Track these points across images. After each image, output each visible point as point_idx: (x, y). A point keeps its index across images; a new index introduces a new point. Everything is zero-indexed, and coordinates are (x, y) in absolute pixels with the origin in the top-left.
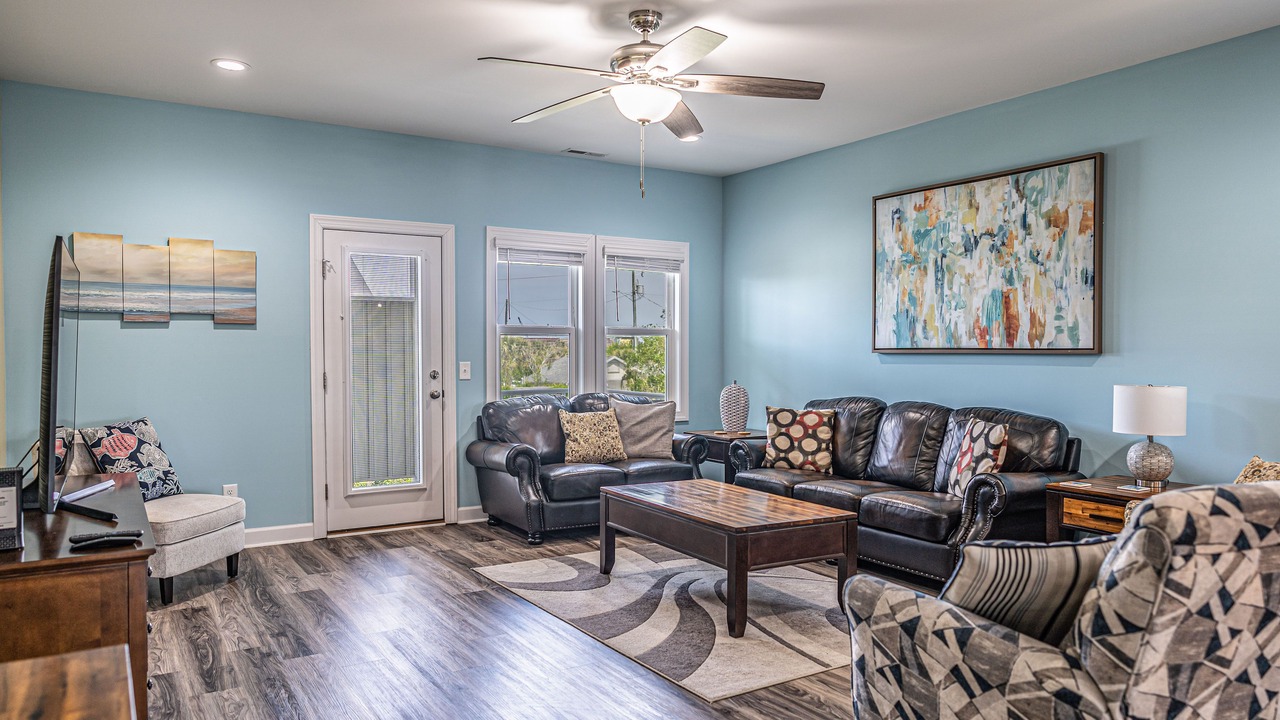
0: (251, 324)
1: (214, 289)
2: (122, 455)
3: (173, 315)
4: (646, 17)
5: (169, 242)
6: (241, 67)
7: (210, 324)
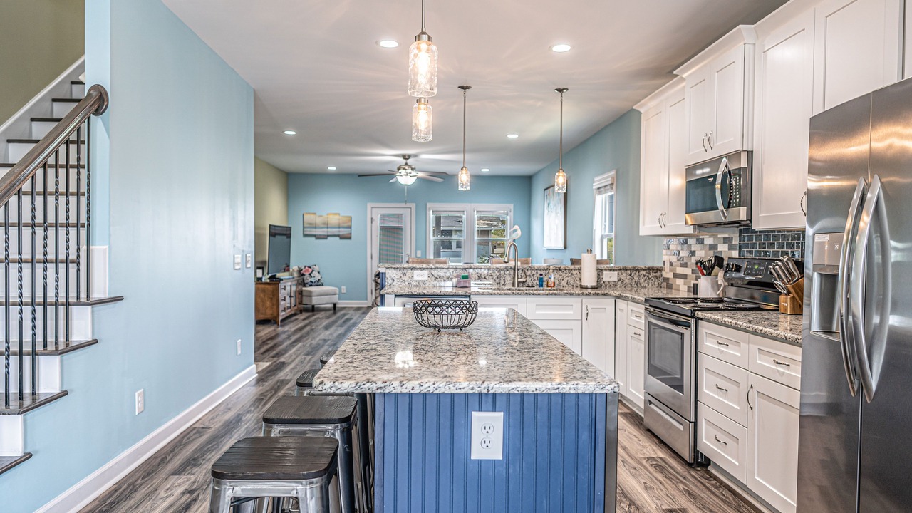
0: (350, 238)
1: (339, 228)
2: (307, 274)
3: (328, 236)
4: (404, 157)
5: (328, 214)
6: (335, 168)
7: (338, 238)
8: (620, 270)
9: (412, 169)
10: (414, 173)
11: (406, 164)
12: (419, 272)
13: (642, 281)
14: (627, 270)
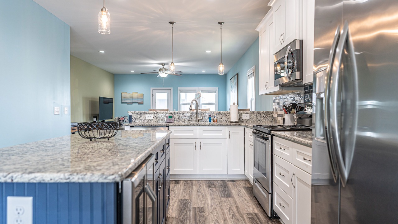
0: (143, 104)
1: (138, 99)
2: (122, 120)
3: (133, 103)
4: (163, 64)
5: (133, 93)
6: (134, 71)
7: (137, 104)
8: (251, 113)
9: (166, 70)
10: (166, 72)
11: (163, 68)
12: (148, 115)
13: (262, 119)
14: (254, 113)
